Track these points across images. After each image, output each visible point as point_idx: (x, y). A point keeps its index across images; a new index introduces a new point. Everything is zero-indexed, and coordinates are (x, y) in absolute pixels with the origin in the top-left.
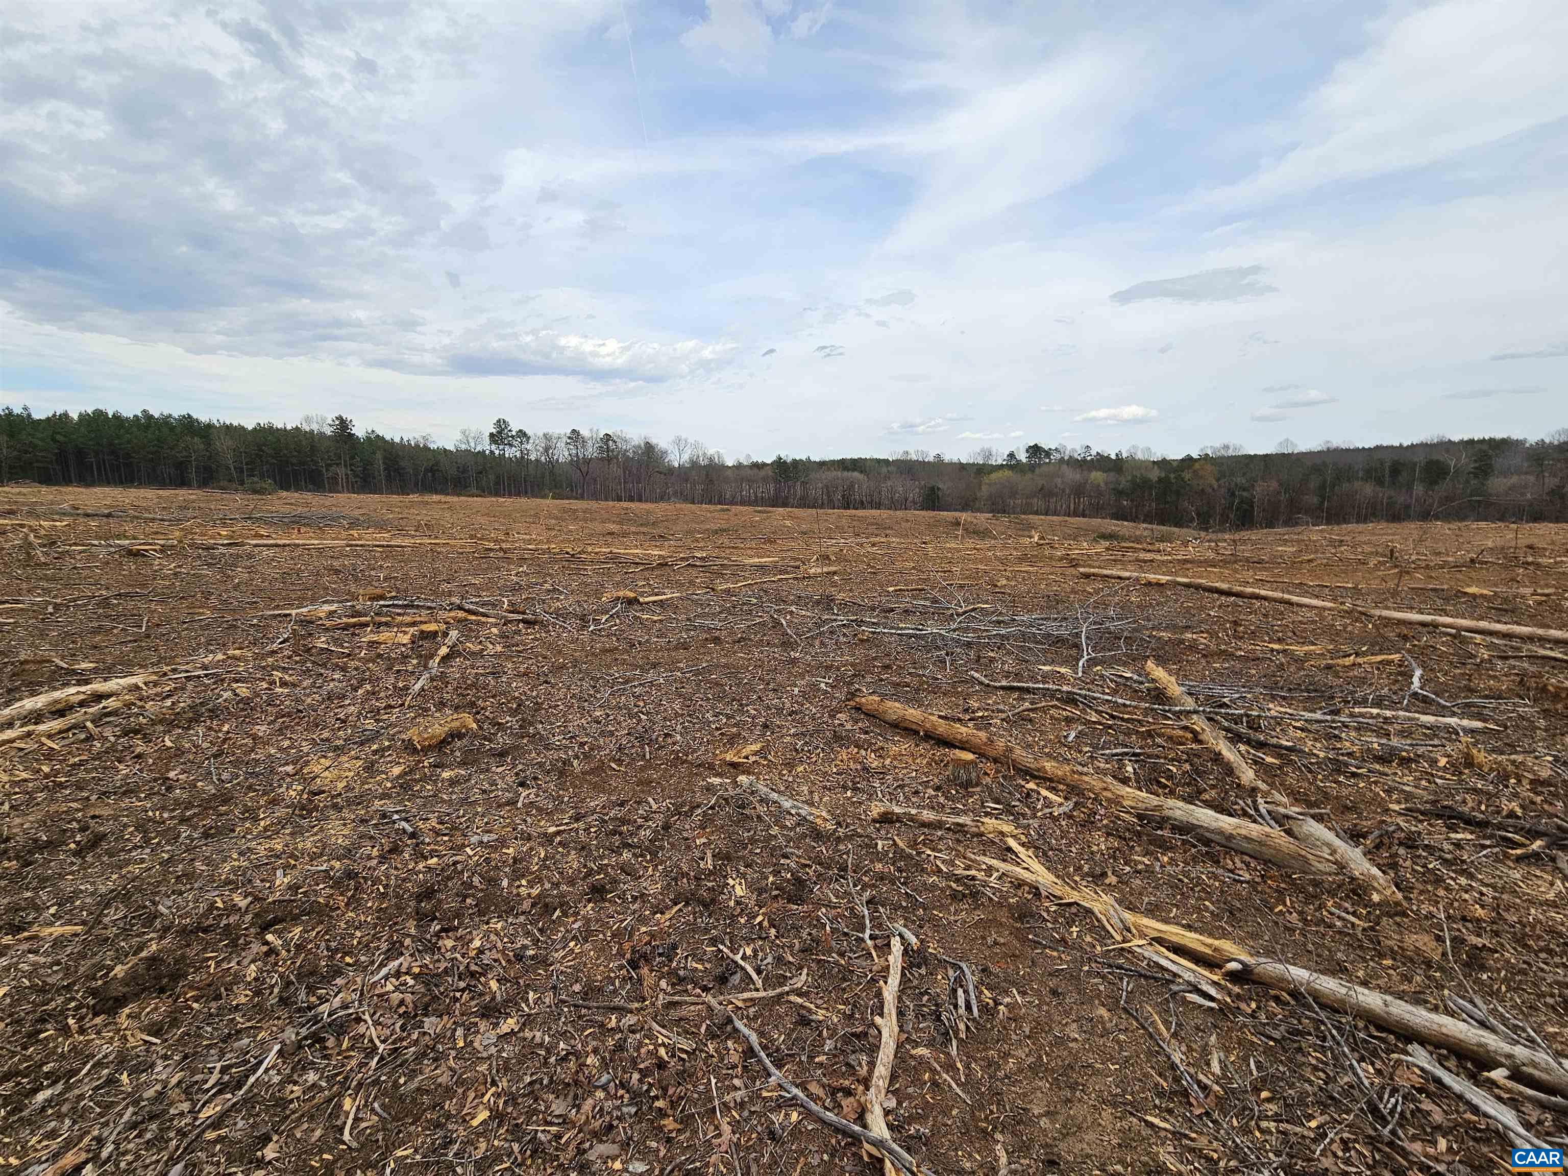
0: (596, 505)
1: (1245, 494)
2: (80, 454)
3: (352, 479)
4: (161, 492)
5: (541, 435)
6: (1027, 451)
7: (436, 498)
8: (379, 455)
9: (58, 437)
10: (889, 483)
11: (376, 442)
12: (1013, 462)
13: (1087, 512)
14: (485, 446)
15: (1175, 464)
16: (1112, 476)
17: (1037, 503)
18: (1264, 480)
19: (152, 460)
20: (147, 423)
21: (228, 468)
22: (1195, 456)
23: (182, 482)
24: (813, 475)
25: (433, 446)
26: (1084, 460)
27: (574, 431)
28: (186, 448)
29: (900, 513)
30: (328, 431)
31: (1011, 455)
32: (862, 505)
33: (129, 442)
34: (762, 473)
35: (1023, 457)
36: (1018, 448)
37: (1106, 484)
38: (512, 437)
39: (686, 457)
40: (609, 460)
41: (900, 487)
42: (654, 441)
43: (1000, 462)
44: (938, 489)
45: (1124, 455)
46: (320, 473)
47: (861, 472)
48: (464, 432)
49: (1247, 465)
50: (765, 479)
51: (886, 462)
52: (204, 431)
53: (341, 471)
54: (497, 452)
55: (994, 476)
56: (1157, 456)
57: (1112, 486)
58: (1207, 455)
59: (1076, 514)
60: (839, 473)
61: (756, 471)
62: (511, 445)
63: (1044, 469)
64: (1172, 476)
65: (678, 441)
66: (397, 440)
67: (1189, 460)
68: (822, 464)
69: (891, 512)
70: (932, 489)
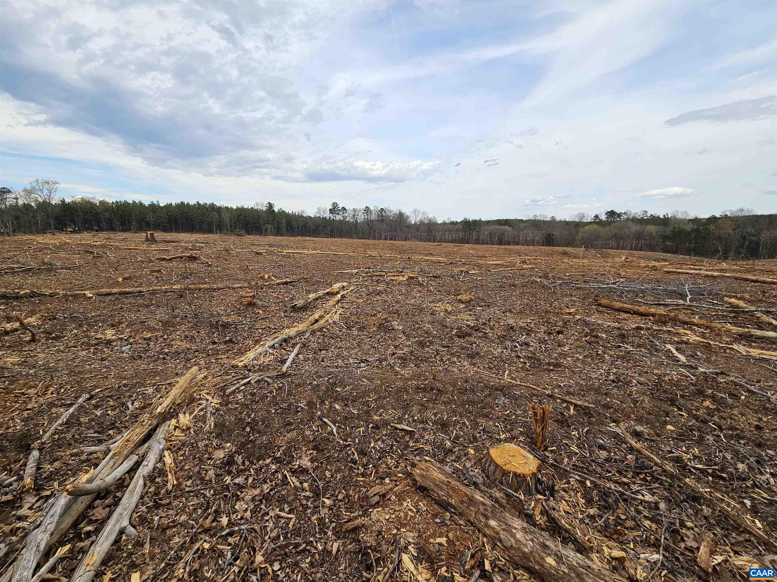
0: (378, 242)
1: (753, 238)
2: (176, 220)
3: (273, 230)
4: (205, 235)
5: (352, 209)
6: (606, 214)
7: (308, 238)
8: (284, 220)
9: (169, 213)
10: (525, 232)
11: (282, 213)
12: (597, 220)
13: (643, 248)
14: (327, 215)
15: (704, 221)
16: (660, 228)
17: (613, 243)
18: (768, 230)
19: (200, 222)
20: (199, 206)
21: (227, 226)
22: (718, 215)
23: (210, 231)
24: (483, 228)
25: (305, 215)
26: (643, 219)
27: (367, 207)
28: (212, 217)
29: (531, 248)
30: (264, 209)
31: (596, 217)
32: (509, 244)
33: (192, 215)
34: (456, 227)
35: (603, 217)
36: (601, 213)
37: (657, 232)
38: (339, 210)
39: (418, 219)
40: (382, 220)
41: (531, 234)
42: (403, 211)
43: (589, 220)
44: (553, 235)
45: (669, 216)
46: (260, 227)
47: (509, 226)
48: (318, 209)
49: (757, 221)
50: (458, 231)
51: (522, 221)
52: (219, 210)
53: (269, 226)
54: (332, 217)
55: (586, 228)
56: (692, 216)
57: (660, 234)
58: (726, 215)
59: (636, 249)
60: (497, 227)
61: (453, 226)
62: (339, 214)
63: (618, 223)
64: (701, 228)
65: (415, 211)
66: (290, 213)
67: (713, 219)
68: (488, 222)
69: (526, 247)
70: (549, 235)
